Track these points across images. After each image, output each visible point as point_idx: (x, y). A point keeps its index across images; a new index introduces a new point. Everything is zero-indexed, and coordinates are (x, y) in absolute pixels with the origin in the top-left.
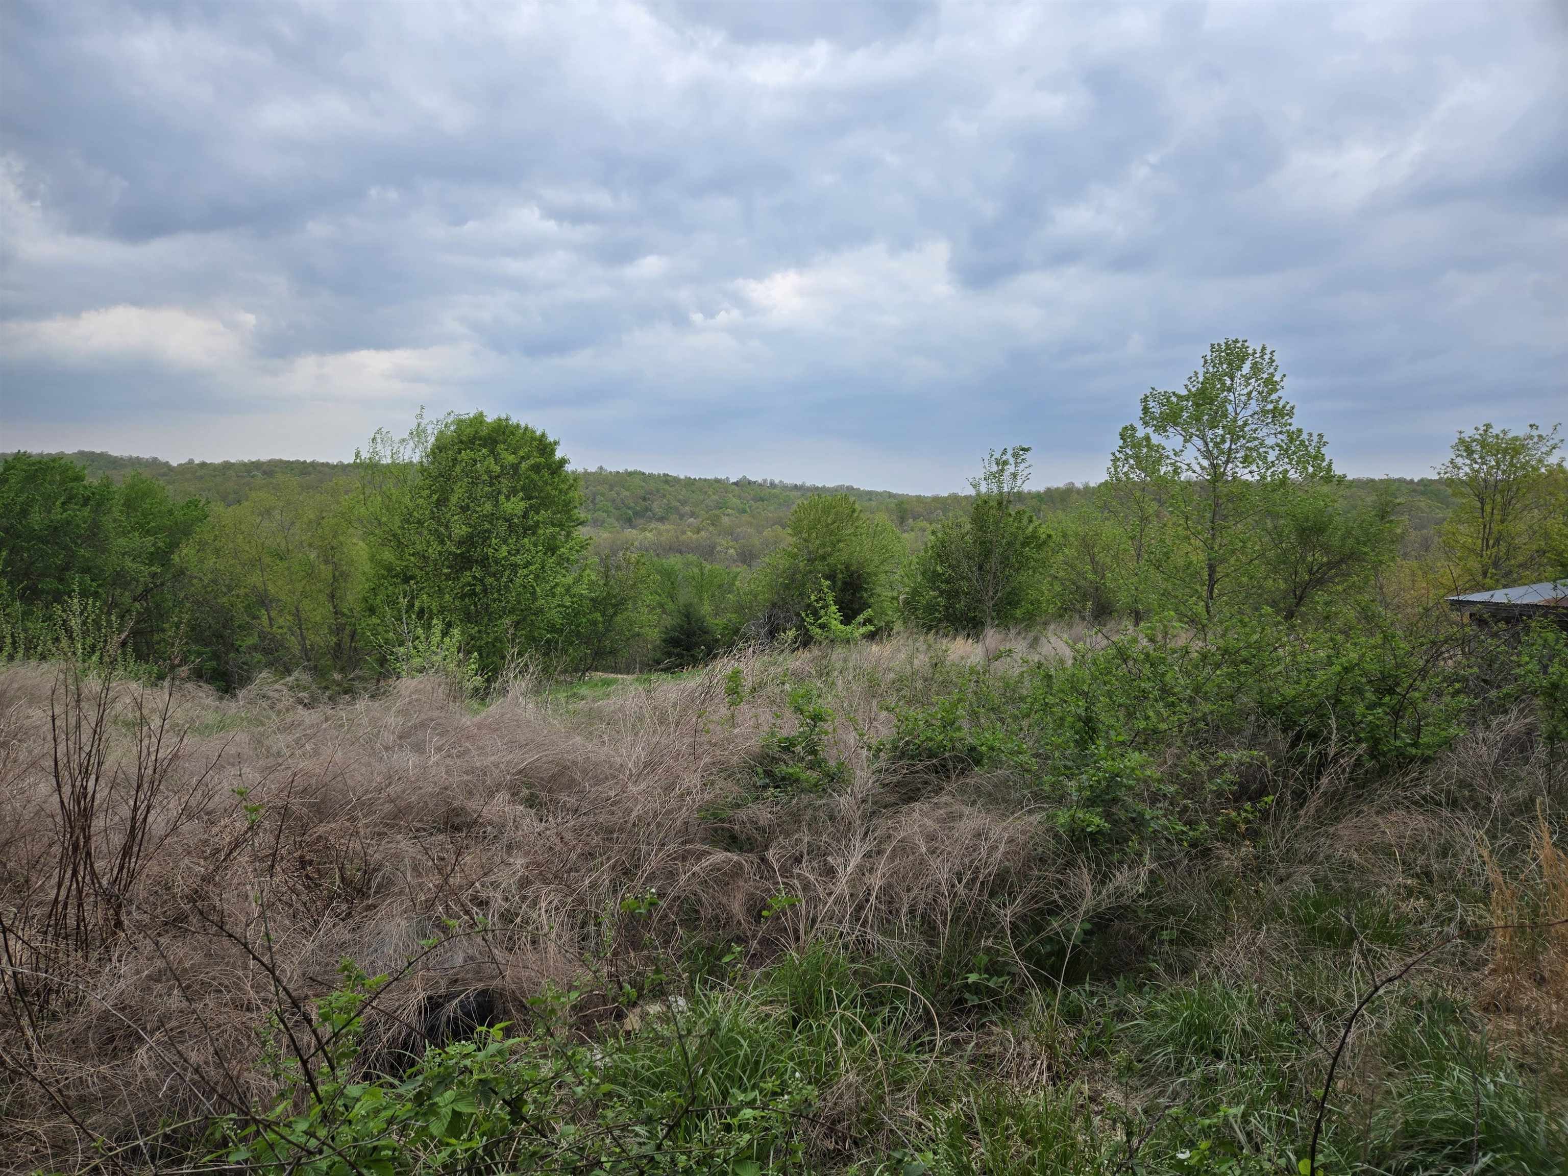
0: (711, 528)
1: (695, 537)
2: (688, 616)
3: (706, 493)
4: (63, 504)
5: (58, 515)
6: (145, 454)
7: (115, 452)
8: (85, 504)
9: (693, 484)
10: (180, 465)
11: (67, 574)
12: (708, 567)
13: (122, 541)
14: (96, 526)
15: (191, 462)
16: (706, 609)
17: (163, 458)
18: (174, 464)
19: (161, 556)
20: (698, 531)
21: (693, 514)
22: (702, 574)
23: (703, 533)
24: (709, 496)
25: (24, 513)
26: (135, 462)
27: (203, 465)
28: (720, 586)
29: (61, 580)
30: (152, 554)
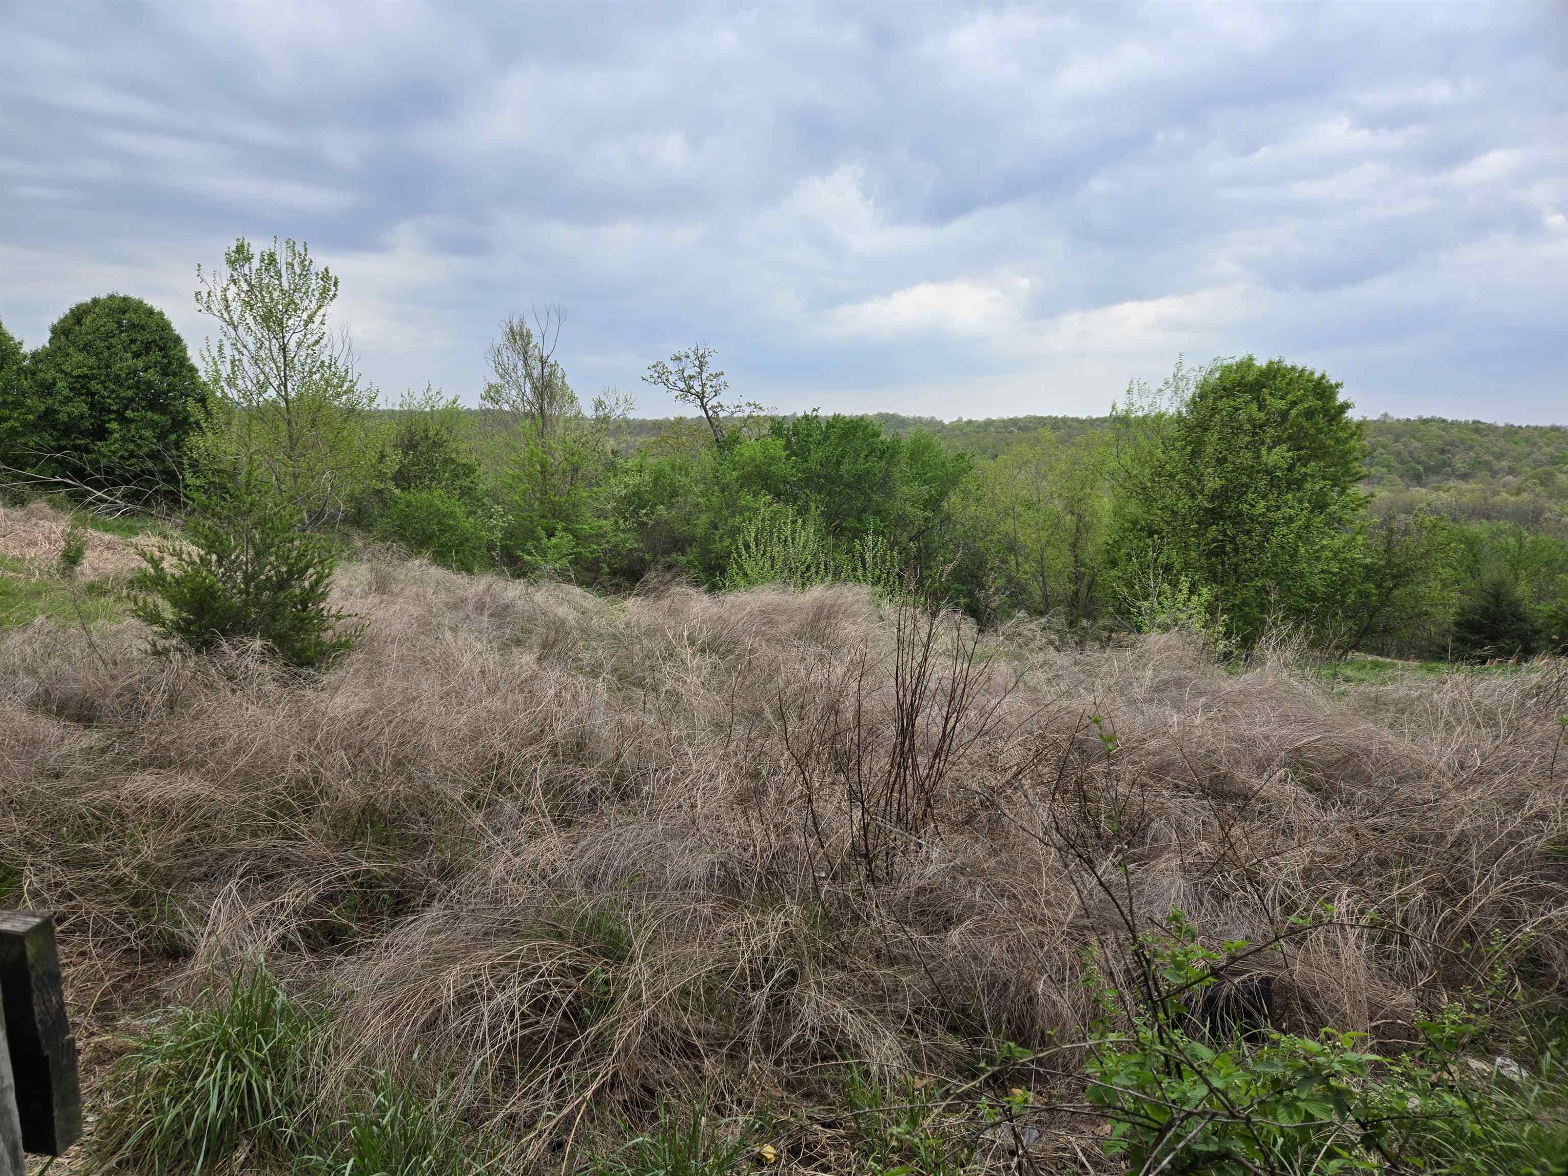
0: (1538, 489)
1: (1512, 499)
2: (1497, 596)
3: (1535, 444)
4: (866, 456)
5: (861, 465)
6: (926, 414)
7: (903, 414)
8: (881, 458)
9: (1516, 433)
10: (951, 423)
11: (864, 516)
12: (1529, 538)
13: (905, 489)
14: (887, 475)
15: (960, 420)
16: (1523, 590)
17: (938, 418)
18: (947, 422)
19: (932, 504)
20: (1519, 492)
21: (1511, 471)
22: (1521, 547)
23: (1525, 495)
24: (1540, 448)
25: (839, 463)
26: (918, 421)
27: (970, 422)
28: (1548, 563)
29: (860, 520)
30: (926, 501)
